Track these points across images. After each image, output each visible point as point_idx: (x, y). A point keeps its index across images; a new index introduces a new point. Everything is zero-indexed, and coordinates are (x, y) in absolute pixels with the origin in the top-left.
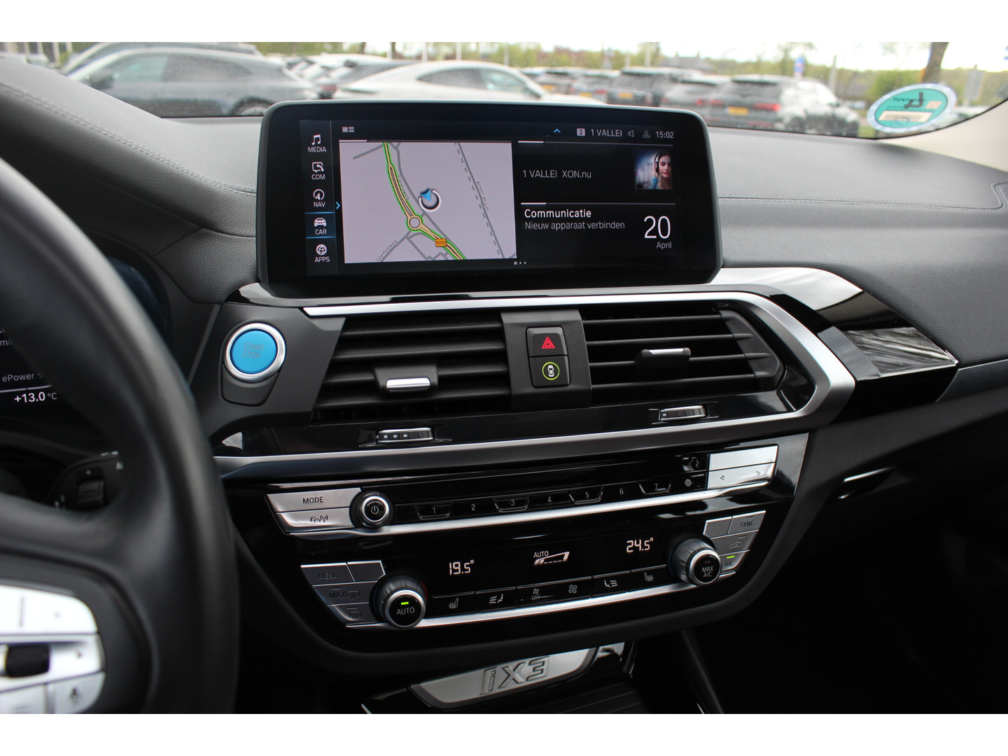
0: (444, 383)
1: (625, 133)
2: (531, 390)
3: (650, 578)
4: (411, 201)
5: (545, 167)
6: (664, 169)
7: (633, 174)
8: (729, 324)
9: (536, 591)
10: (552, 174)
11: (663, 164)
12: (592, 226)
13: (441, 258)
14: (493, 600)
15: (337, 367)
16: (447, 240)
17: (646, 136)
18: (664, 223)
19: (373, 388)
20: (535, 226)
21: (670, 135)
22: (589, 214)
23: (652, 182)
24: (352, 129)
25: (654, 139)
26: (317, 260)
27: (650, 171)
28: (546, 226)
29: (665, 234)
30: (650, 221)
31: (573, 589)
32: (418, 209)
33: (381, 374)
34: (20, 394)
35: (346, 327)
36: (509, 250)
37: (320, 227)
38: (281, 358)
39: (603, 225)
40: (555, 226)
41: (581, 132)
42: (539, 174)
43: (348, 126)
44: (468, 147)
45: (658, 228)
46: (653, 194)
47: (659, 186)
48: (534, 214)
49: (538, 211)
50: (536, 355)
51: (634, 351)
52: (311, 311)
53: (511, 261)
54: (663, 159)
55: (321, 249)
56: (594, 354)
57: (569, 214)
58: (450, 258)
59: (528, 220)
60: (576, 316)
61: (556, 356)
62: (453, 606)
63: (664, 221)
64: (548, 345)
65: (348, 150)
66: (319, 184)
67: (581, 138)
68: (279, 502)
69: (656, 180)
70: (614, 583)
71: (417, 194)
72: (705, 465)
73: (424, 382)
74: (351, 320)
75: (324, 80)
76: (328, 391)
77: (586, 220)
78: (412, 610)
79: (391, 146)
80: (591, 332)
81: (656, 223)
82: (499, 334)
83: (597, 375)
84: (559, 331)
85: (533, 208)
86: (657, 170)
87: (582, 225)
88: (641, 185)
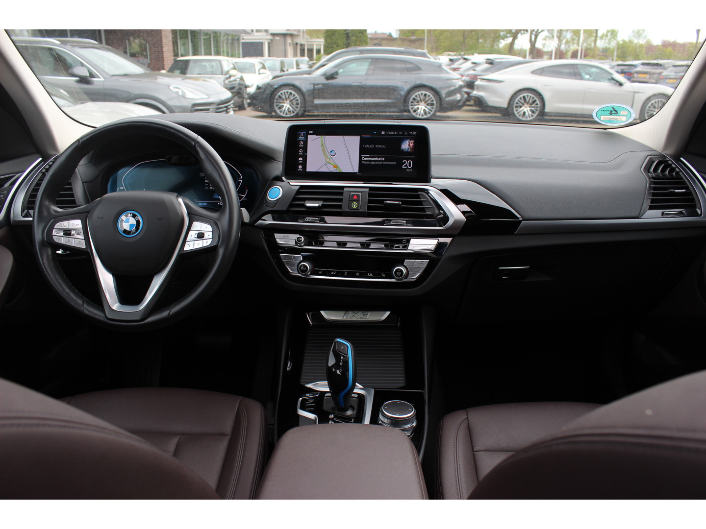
0: (323, 206)
1: (398, 133)
2: (348, 210)
3: (384, 276)
4: (327, 154)
5: (370, 144)
6: (411, 145)
7: (400, 146)
8: (420, 196)
9: (346, 273)
10: (372, 146)
11: (411, 143)
12: (384, 163)
13: (335, 171)
14: (332, 273)
15: (295, 199)
16: (337, 166)
17: (406, 133)
18: (410, 163)
19: (304, 206)
20: (365, 162)
21: (415, 133)
22: (383, 159)
23: (407, 149)
24: (312, 132)
25: (409, 135)
26: (299, 170)
27: (406, 145)
28: (369, 163)
29: (410, 166)
30: (405, 162)
31: (358, 274)
32: (329, 156)
33: (306, 202)
34: (219, 202)
35: (299, 189)
36: (356, 170)
37: (301, 160)
38: (280, 196)
39: (387, 163)
40: (372, 163)
41: (383, 133)
42: (368, 146)
43: (311, 131)
44: (346, 137)
45: (408, 164)
46: (407, 153)
47: (409, 150)
48: (365, 159)
49: (366, 158)
50: (351, 200)
51: (382, 202)
52: (291, 183)
53: (356, 173)
54: (411, 141)
55: (300, 167)
56: (370, 201)
57: (376, 159)
58: (337, 171)
59: (363, 161)
60: (367, 190)
61: (357, 201)
62: (320, 273)
63: (410, 162)
64: (355, 197)
65: (309, 137)
66: (301, 148)
67: (383, 135)
68: (277, 235)
69: (408, 149)
70: (371, 275)
71: (329, 152)
72: (409, 241)
73: (317, 205)
74: (302, 187)
75: (472, 72)
76: (291, 205)
77: (382, 161)
78: (305, 269)
79: (323, 137)
80: (370, 195)
81: (407, 163)
82: (342, 194)
83: (369, 208)
84: (360, 194)
85: (365, 157)
86: (409, 145)
87: (381, 163)
88: (403, 150)
